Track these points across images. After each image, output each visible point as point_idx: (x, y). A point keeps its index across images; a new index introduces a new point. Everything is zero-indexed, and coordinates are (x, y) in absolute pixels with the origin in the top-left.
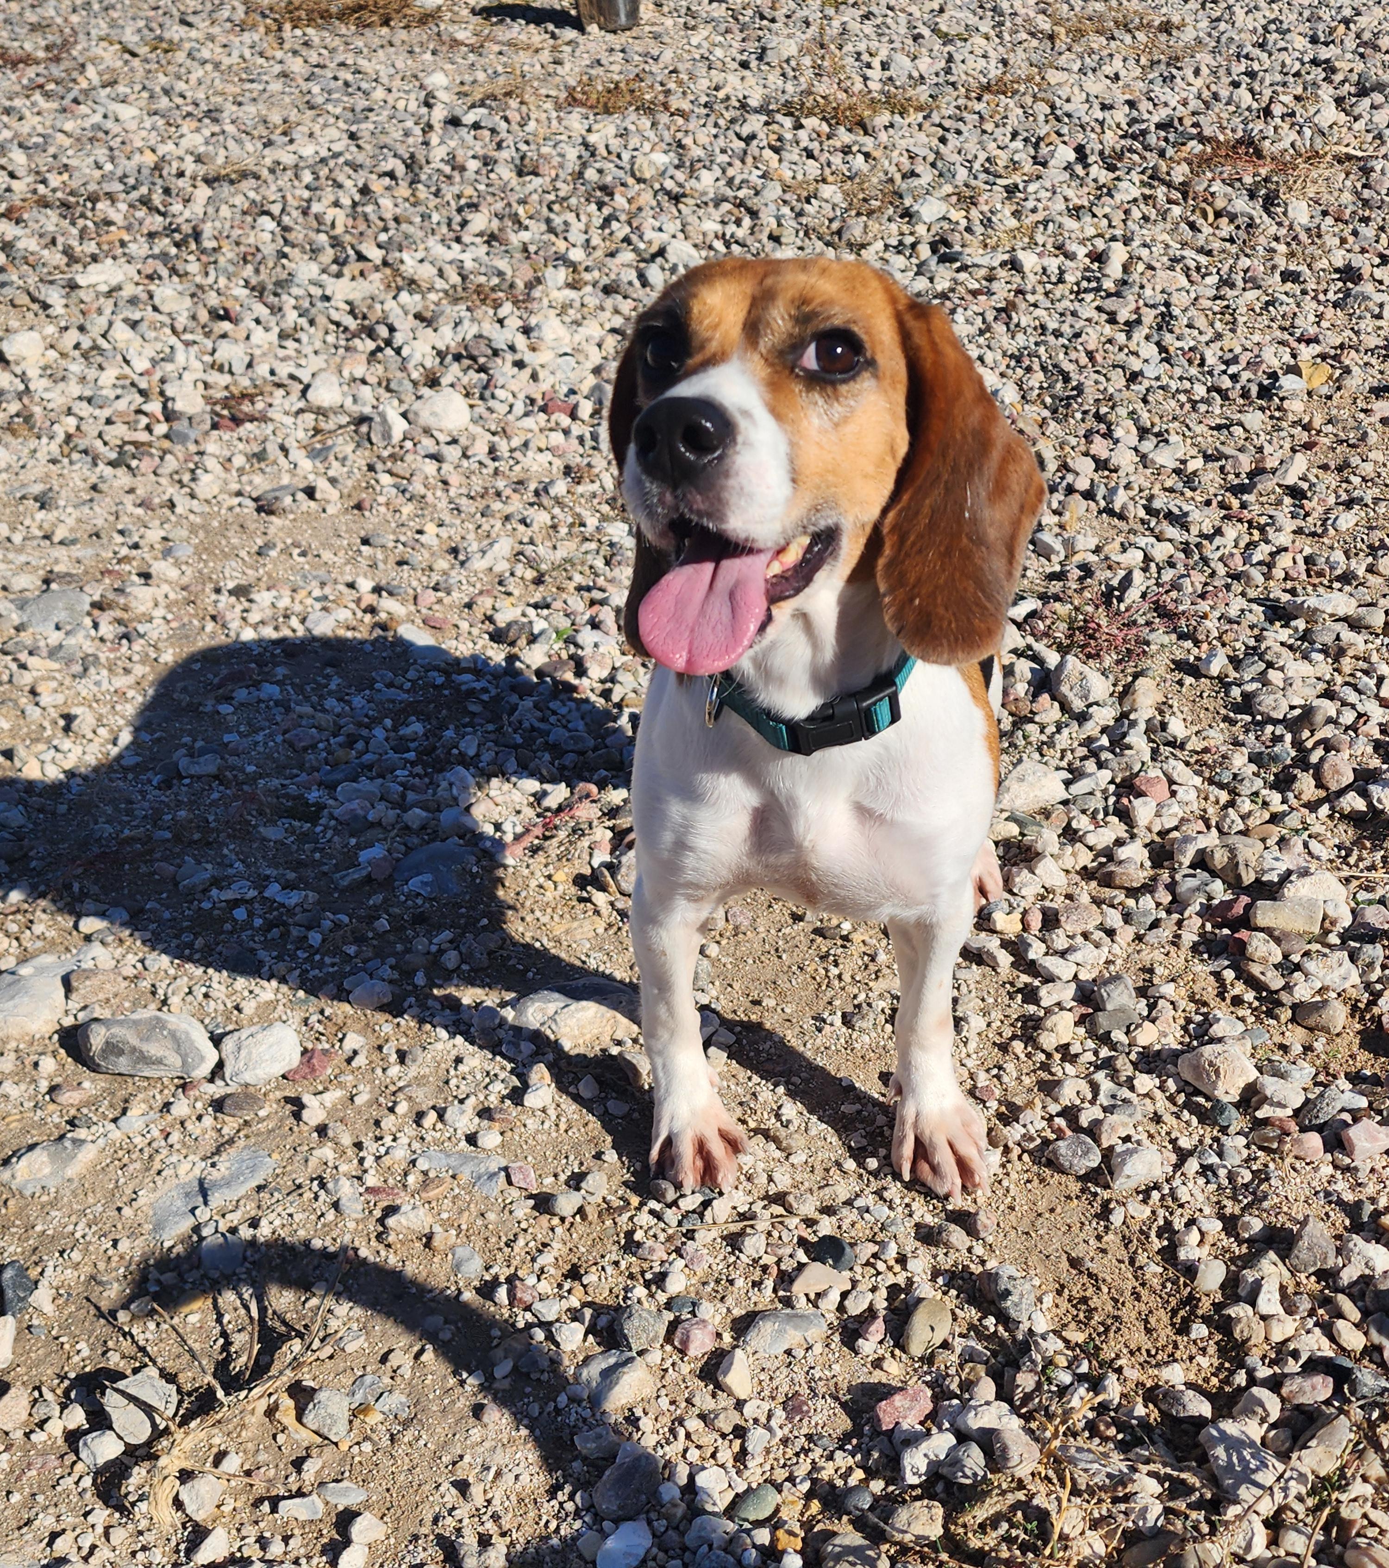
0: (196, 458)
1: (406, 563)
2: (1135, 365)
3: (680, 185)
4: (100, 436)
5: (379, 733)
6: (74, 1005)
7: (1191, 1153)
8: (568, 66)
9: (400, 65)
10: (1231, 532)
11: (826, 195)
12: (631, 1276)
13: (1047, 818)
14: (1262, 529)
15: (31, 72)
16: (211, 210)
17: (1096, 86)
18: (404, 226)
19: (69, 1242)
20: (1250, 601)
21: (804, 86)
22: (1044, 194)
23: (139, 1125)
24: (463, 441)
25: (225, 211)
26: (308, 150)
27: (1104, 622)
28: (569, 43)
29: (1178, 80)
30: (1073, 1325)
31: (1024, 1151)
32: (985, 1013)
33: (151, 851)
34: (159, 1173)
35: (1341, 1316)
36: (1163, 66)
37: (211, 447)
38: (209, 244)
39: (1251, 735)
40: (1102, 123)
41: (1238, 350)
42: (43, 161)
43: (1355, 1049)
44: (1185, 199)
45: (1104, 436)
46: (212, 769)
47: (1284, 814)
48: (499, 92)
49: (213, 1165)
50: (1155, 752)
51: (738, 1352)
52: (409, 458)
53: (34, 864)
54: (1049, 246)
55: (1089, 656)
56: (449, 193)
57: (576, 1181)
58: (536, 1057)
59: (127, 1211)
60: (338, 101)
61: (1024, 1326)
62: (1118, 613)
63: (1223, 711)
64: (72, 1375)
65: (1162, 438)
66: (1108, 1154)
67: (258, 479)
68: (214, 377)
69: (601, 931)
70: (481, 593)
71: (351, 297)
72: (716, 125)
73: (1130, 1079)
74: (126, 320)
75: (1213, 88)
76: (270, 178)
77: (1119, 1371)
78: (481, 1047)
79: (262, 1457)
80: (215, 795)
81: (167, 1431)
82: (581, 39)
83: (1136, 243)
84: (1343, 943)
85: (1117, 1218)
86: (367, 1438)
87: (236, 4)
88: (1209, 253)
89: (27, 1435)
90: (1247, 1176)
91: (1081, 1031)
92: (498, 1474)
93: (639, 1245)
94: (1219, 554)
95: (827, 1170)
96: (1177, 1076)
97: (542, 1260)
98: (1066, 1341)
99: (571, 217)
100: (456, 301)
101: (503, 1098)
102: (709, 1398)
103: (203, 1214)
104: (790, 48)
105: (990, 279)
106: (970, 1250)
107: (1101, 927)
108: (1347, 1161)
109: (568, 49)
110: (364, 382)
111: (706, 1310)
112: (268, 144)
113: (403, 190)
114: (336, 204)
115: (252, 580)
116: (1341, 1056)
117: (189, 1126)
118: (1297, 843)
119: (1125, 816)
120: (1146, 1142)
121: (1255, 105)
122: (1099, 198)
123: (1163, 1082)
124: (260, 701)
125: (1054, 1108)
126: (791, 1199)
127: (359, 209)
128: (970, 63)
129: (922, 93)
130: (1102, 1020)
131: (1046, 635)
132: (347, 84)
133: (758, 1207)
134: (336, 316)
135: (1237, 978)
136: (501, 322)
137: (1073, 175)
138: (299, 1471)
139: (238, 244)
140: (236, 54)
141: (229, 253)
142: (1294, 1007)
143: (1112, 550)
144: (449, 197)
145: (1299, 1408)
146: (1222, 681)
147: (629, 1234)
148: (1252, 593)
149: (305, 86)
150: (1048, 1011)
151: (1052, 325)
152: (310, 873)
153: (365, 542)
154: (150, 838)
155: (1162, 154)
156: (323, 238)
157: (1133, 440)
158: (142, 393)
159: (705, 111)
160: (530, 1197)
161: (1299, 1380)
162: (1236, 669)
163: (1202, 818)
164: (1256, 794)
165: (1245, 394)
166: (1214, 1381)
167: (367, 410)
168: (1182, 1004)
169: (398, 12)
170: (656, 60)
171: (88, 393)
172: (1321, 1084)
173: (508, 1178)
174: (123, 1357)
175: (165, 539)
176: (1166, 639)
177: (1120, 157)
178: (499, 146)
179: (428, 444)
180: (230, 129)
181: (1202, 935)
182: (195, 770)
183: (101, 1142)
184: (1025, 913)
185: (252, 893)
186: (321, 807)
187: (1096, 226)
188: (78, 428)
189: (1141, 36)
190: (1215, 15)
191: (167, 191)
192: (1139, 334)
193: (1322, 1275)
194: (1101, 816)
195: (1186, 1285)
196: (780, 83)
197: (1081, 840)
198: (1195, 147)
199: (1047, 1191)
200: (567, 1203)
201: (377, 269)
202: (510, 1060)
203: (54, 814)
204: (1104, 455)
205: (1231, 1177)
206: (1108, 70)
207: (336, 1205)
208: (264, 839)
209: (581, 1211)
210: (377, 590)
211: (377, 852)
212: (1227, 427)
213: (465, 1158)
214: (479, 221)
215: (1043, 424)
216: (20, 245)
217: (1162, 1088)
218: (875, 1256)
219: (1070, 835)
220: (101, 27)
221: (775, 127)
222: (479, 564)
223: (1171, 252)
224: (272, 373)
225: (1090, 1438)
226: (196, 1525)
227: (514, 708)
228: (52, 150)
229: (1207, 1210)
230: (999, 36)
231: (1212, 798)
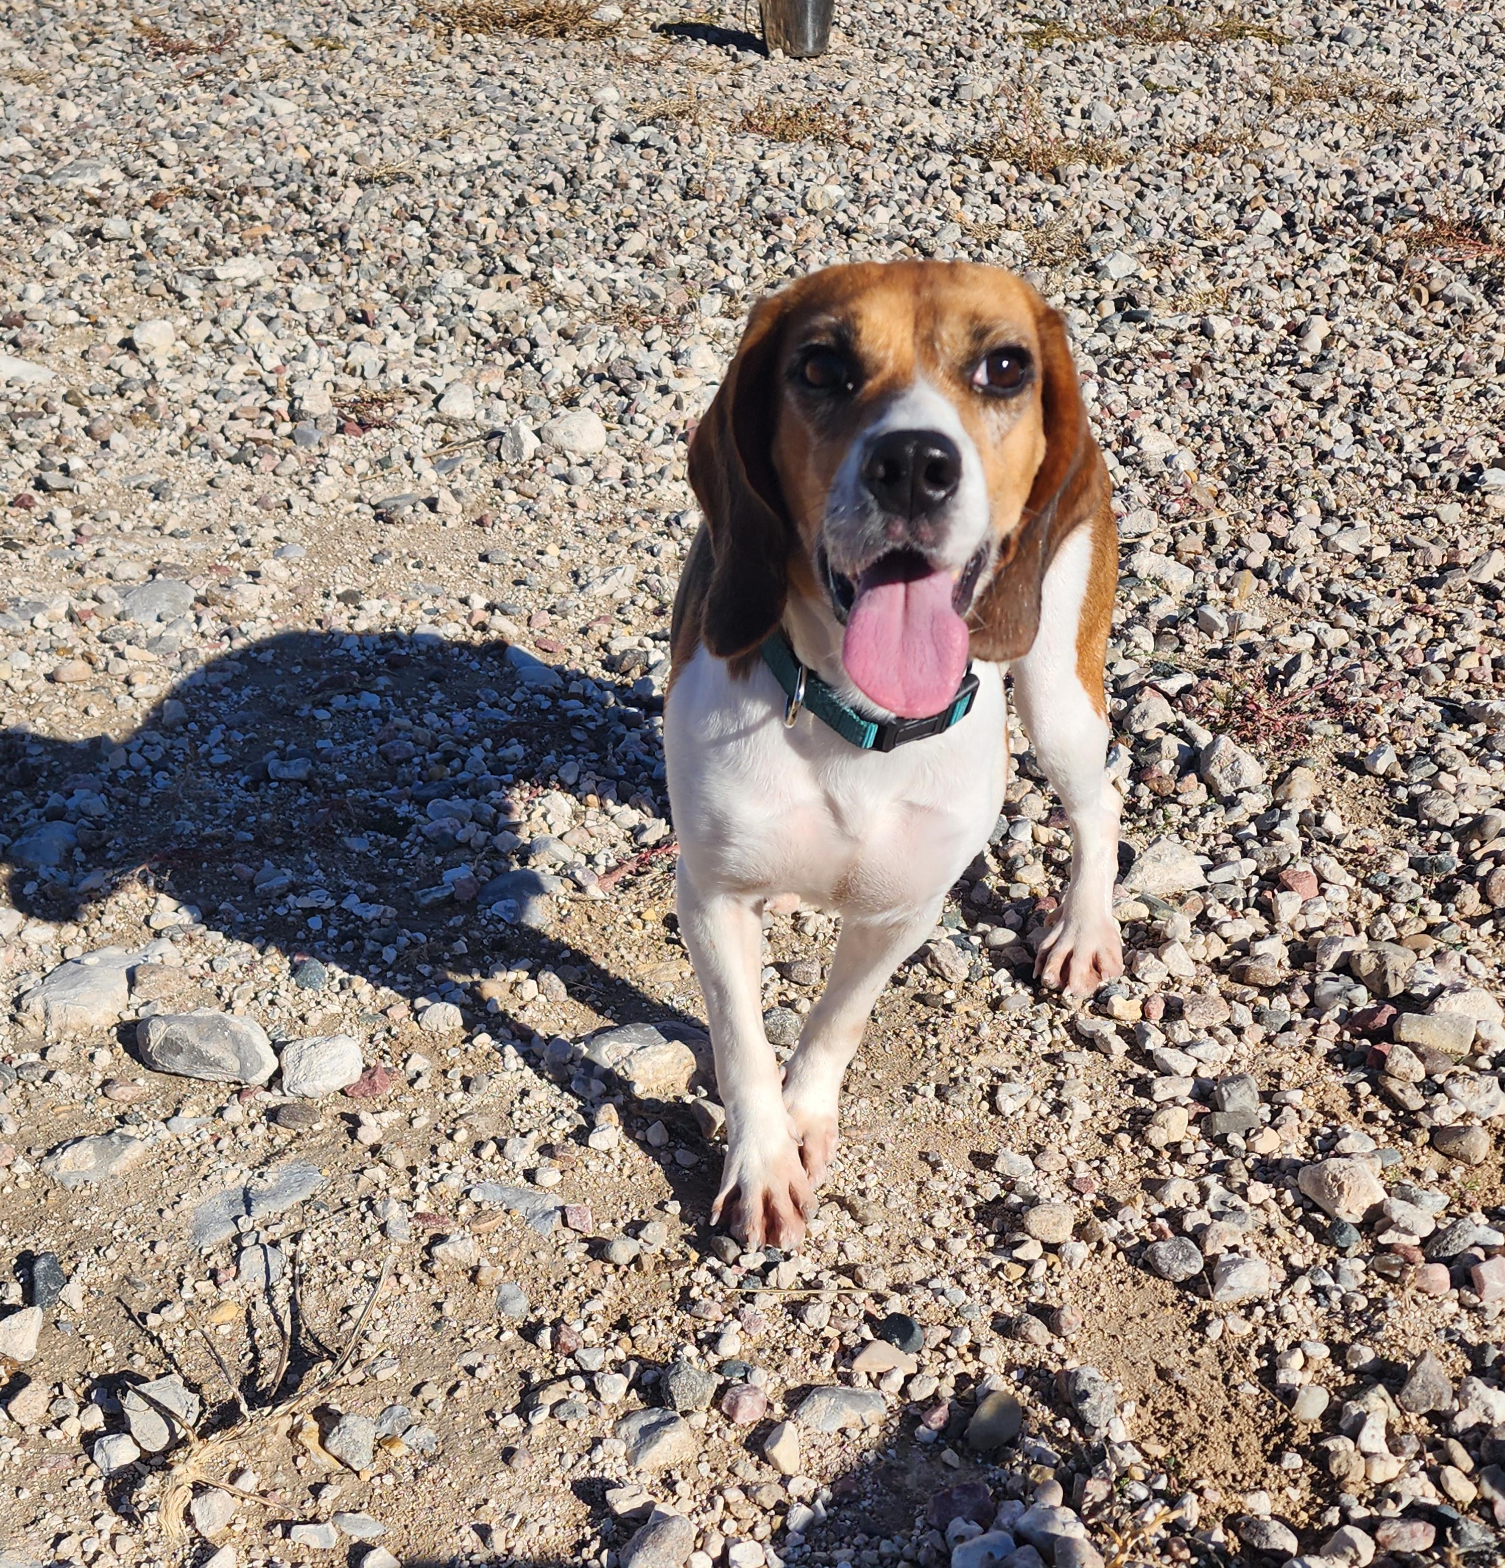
0: (318, 461)
1: (524, 583)
2: (1326, 444)
3: (853, 220)
4: (222, 431)
5: (478, 752)
6: (136, 1000)
7: (1303, 1272)
8: (747, 90)
9: (570, 76)
10: (1414, 625)
11: (1008, 242)
12: (683, 1334)
13: (1181, 903)
14: (1448, 627)
15: (191, 61)
16: (359, 211)
17: (1313, 152)
18: (557, 241)
19: (107, 1239)
20: (1427, 699)
21: (997, 128)
22: (1244, 260)
23: (190, 1127)
24: (596, 464)
25: (374, 213)
26: (466, 158)
27: (1264, 705)
28: (750, 67)
29: (1404, 154)
30: (1154, 1439)
31: (1119, 1250)
32: (1093, 1101)
33: (230, 852)
34: (205, 1178)
35: (1450, 1462)
36: (1389, 139)
37: (334, 450)
38: (354, 245)
39: (1415, 840)
40: (1315, 192)
41: (1441, 438)
42: (194, 151)
43: (1496, 1183)
44: (1398, 278)
45: (1284, 514)
46: (302, 773)
47: (1443, 926)
48: (671, 111)
49: (261, 1175)
50: (1306, 849)
51: (789, 1425)
52: (538, 477)
53: (110, 855)
54: (1244, 314)
55: (1244, 739)
56: (608, 210)
57: (635, 1229)
58: (606, 1097)
59: (168, 1214)
60: (503, 109)
61: (1102, 1432)
62: (1281, 697)
63: (1386, 812)
64: (95, 1375)
65: (1348, 522)
66: (1211, 1262)
67: (379, 487)
68: (344, 380)
69: (687, 975)
70: (598, 619)
71: (495, 309)
72: (898, 161)
73: (1243, 1188)
74: (260, 316)
75: (1442, 165)
76: (424, 183)
77: (1200, 1492)
78: (550, 1082)
79: (280, 1479)
80: (302, 801)
81: (185, 1442)
82: (764, 63)
83: (1339, 319)
84: (1495, 1068)
85: (1214, 1331)
86: (389, 1471)
87: (408, 5)
88: (1419, 336)
89: (43, 1432)
90: (1363, 1303)
91: (1195, 1130)
92: (523, 1523)
93: (694, 1302)
94: (1398, 647)
95: (903, 1247)
96: (1296, 1189)
97: (591, 1307)
98: (1145, 1454)
99: (734, 244)
100: (604, 320)
101: (567, 1136)
102: (752, 1469)
103: (245, 1223)
104: (985, 88)
105: (1177, 342)
106: (1049, 1347)
107: (1229, 1024)
108: (1475, 1299)
109: (749, 73)
110: (499, 396)
111: (759, 1377)
112: (426, 148)
113: (561, 205)
114: (490, 214)
115: (362, 587)
116: (1482, 1186)
117: (241, 1133)
118: (1454, 958)
119: (1267, 910)
120: (1254, 1254)
121: (1486, 187)
122: (1304, 269)
123: (1279, 1194)
124: (358, 710)
125: (1157, 1209)
126: (861, 1271)
127: (513, 220)
128: (1178, 117)
129: (1123, 145)
130: (1220, 1122)
131: (1200, 712)
132: (513, 93)
133: (825, 1277)
134: (477, 327)
135: (1373, 1093)
136: (648, 346)
137: (1278, 243)
138: (316, 1498)
139: (383, 247)
140: (402, 55)
141: (373, 255)
142: (1433, 1130)
143: (1282, 633)
144: (607, 215)
145: (1394, 1555)
146: (1389, 782)
147: (685, 1290)
148: (1430, 692)
149: (469, 93)
150: (1161, 1106)
151: (1239, 395)
152: (391, 888)
153: (484, 558)
154: (231, 838)
155: (1378, 229)
156: (472, 246)
157: (1316, 521)
158: (269, 390)
159: (888, 146)
160: (585, 1240)
161: (1398, 1524)
162: (1405, 769)
163: (1352, 921)
164: (1414, 902)
165: (1444, 485)
166: (1304, 1516)
167: (499, 425)
168: (1309, 1114)
169: (574, 23)
170: (841, 90)
171: (214, 387)
172: (1454, 1215)
173: (564, 1217)
174: (149, 1362)
175: (278, 539)
176: (1331, 730)
177: (1332, 228)
178: (666, 166)
179: (559, 464)
180: (388, 130)
181: (1339, 1044)
182: (285, 773)
183: (150, 1141)
184: (1146, 1000)
185: (330, 903)
186: (409, 822)
187: (1297, 298)
188: (201, 421)
189: (1368, 106)
190: (1451, 90)
191: (317, 189)
192: (1333, 413)
193: (1434, 1417)
194: (1240, 907)
195: (1282, 1411)
196: (971, 123)
197: (1216, 929)
198: (1415, 224)
199: (1140, 1295)
200: (623, 1251)
201: (525, 282)
202: (579, 1097)
203: (136, 805)
204: (1283, 533)
205: (1345, 1301)
206: (1328, 137)
207: (383, 1228)
208: (347, 850)
209: (636, 1260)
210: (491, 608)
211: (462, 873)
212: (1421, 517)
213: (521, 1194)
214: (637, 241)
215: (1218, 495)
216: (162, 234)
217: (1278, 1200)
218: (946, 1341)
219: (1204, 923)
220: (266, 20)
221: (961, 168)
222: (599, 590)
223: (1377, 332)
224: (405, 380)
225: (1161, 1555)
226: (205, 1541)
227: (620, 739)
228: (204, 141)
229: (1314, 1335)
230: (1213, 92)
231: (1365, 902)
